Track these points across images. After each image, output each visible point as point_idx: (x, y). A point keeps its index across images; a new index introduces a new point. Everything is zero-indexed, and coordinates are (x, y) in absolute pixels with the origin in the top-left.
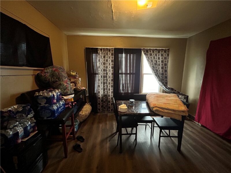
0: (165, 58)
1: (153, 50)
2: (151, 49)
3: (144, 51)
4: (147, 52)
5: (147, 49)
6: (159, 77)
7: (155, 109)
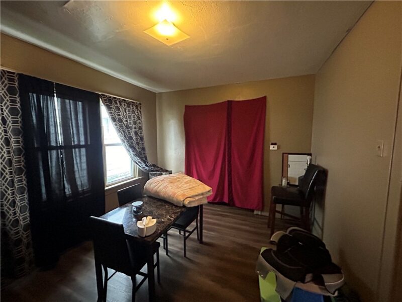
0: (139, 118)
1: (121, 101)
2: (116, 98)
3: (105, 100)
4: (109, 102)
5: (110, 97)
6: (135, 149)
7: (188, 201)
